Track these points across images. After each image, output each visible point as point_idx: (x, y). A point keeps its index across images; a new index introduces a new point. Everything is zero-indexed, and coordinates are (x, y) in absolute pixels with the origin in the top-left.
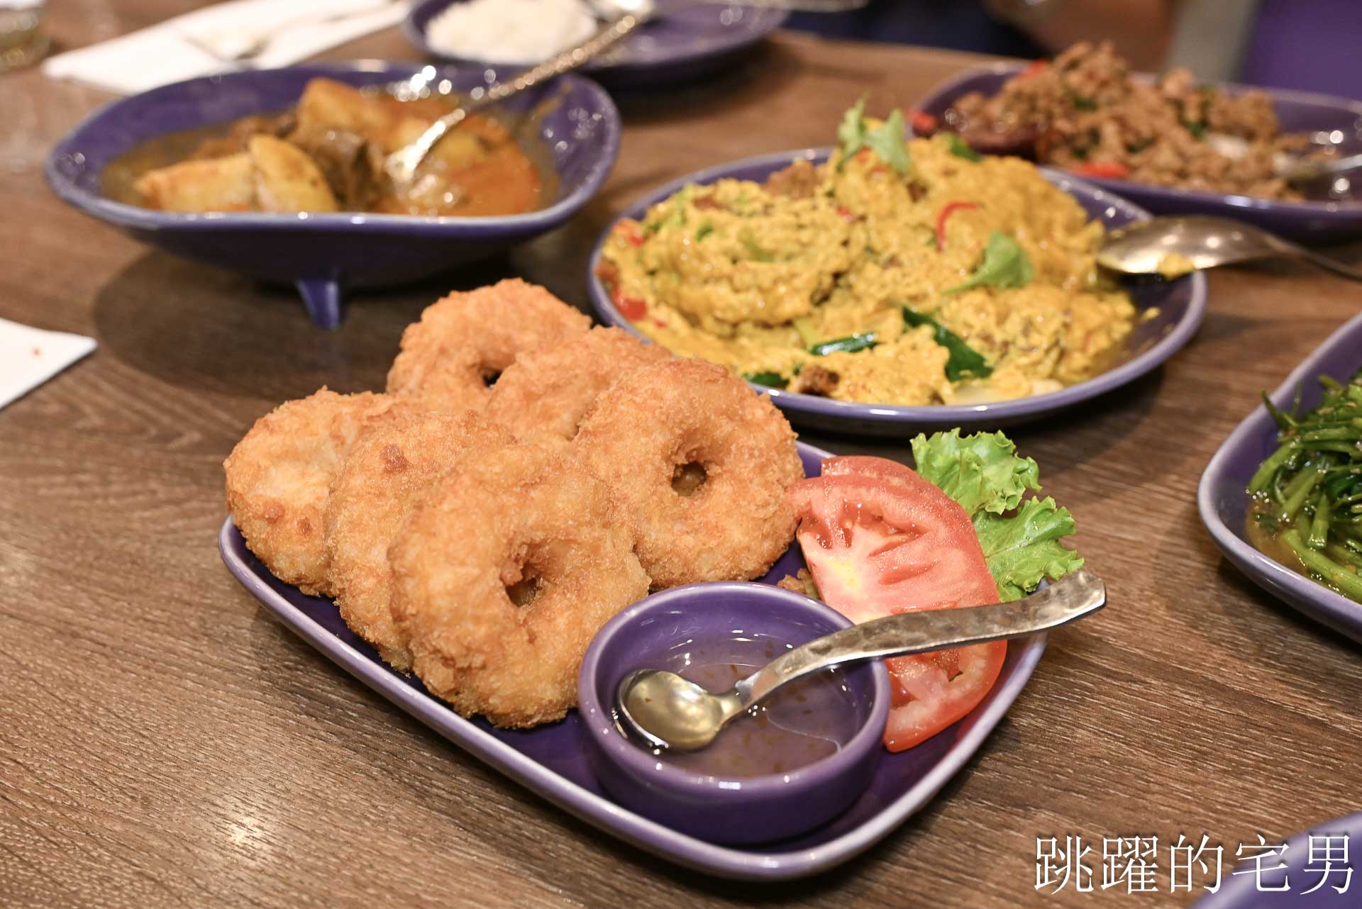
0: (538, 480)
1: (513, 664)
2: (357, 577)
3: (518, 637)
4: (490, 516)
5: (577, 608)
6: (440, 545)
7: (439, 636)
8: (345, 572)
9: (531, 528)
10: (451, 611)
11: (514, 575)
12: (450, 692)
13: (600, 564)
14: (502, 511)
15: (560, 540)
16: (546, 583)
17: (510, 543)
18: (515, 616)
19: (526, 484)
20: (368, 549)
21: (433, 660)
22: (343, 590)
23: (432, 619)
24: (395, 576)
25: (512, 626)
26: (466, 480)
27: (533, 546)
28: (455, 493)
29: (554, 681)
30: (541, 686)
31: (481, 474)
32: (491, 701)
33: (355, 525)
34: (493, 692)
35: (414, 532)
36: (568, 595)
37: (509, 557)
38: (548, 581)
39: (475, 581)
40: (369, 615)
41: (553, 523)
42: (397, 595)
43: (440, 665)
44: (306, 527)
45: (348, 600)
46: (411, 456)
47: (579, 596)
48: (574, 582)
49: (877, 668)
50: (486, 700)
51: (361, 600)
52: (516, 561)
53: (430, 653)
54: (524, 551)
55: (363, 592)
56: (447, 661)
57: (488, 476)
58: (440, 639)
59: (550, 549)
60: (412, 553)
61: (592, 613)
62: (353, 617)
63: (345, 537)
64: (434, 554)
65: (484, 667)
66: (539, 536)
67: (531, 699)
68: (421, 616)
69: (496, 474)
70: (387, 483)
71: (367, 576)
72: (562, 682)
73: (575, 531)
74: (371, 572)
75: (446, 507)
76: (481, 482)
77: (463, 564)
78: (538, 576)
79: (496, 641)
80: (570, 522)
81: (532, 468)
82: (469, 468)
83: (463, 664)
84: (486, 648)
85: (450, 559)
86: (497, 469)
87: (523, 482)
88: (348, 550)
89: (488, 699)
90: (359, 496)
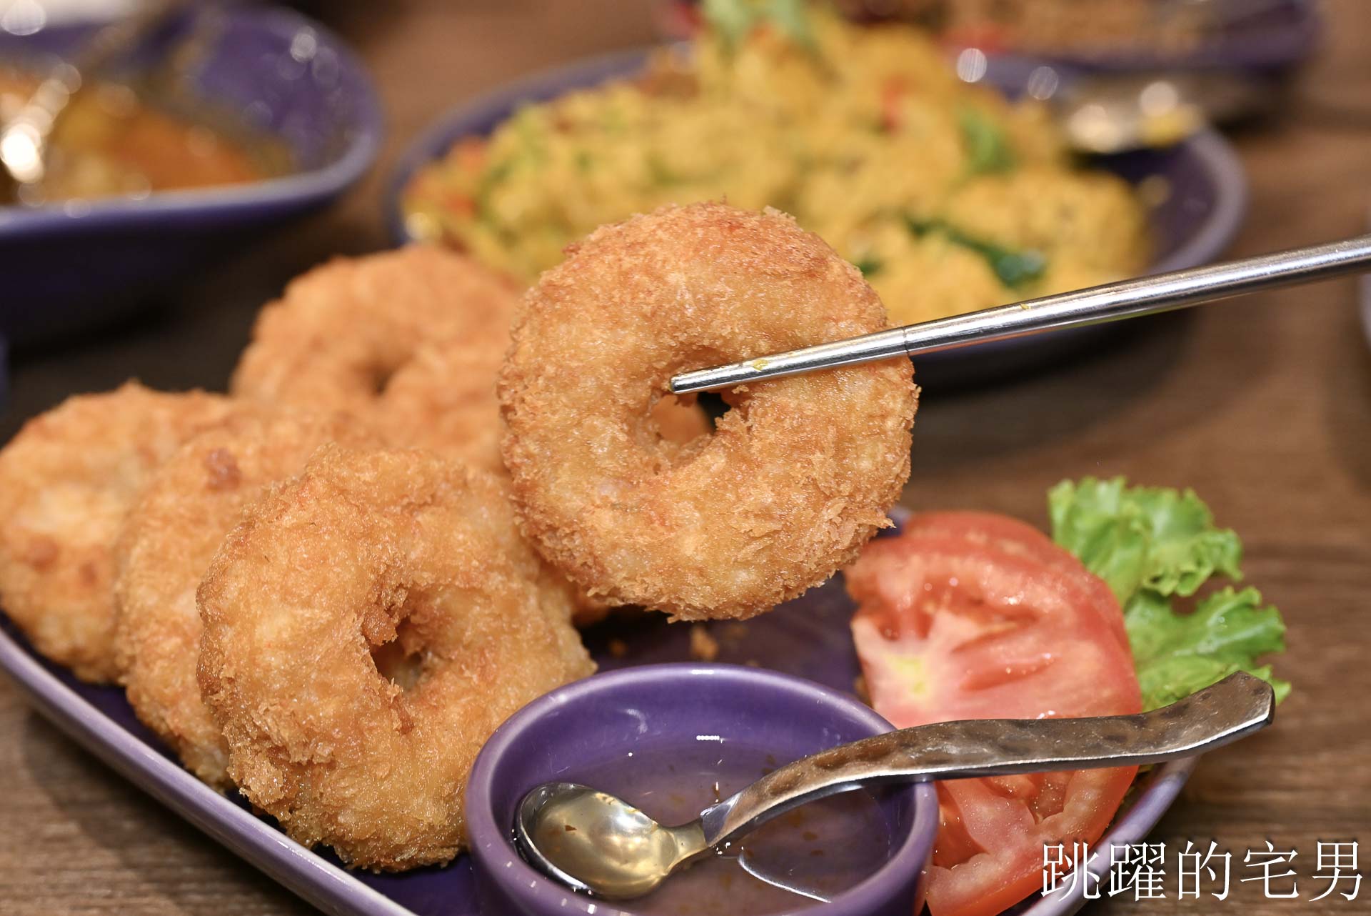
0: (429, 500)
1: (376, 762)
2: (154, 634)
3: (386, 722)
4: (353, 538)
5: (479, 693)
6: (275, 576)
7: (267, 710)
8: (138, 628)
9: (414, 564)
10: (285, 673)
11: (385, 631)
12: (279, 803)
13: (517, 631)
14: (370, 534)
15: (458, 588)
16: (436, 660)
17: (380, 583)
18: (383, 691)
19: (410, 504)
20: (173, 596)
21: (257, 752)
22: (132, 659)
23: (256, 687)
24: (209, 623)
25: (376, 705)
26: (320, 485)
27: (418, 596)
28: (301, 502)
29: (438, 798)
30: (416, 802)
31: (342, 480)
32: (341, 819)
33: (157, 559)
34: (343, 805)
35: (240, 557)
36: (467, 673)
37: (378, 603)
38: (440, 657)
39: (324, 630)
40: (167, 691)
41: (448, 561)
42: (210, 651)
43: (266, 762)
44: (89, 575)
45: (139, 669)
46: (248, 466)
47: (483, 675)
48: (476, 656)
49: (923, 794)
50: (332, 818)
51: (158, 669)
52: (389, 611)
53: (253, 742)
54: (401, 598)
55: (160, 657)
56: (277, 753)
57: (352, 485)
58: (268, 718)
59: (443, 603)
60: (233, 589)
61: (502, 702)
62: (145, 699)
63: (141, 576)
64: (265, 587)
65: (331, 765)
66: (426, 579)
67: (401, 821)
68: (242, 681)
69: (365, 482)
70: (211, 504)
71: (169, 635)
72: (450, 798)
73: (481, 577)
74: (175, 629)
75: (287, 520)
76: (343, 491)
77: (307, 604)
78: (425, 649)
79: (354, 725)
80: (475, 563)
81: (420, 481)
82: (326, 470)
83: (299, 757)
84: (336, 733)
85: (287, 595)
86: (368, 476)
87: (406, 501)
88: (144, 597)
89: (336, 815)
90: (166, 520)
